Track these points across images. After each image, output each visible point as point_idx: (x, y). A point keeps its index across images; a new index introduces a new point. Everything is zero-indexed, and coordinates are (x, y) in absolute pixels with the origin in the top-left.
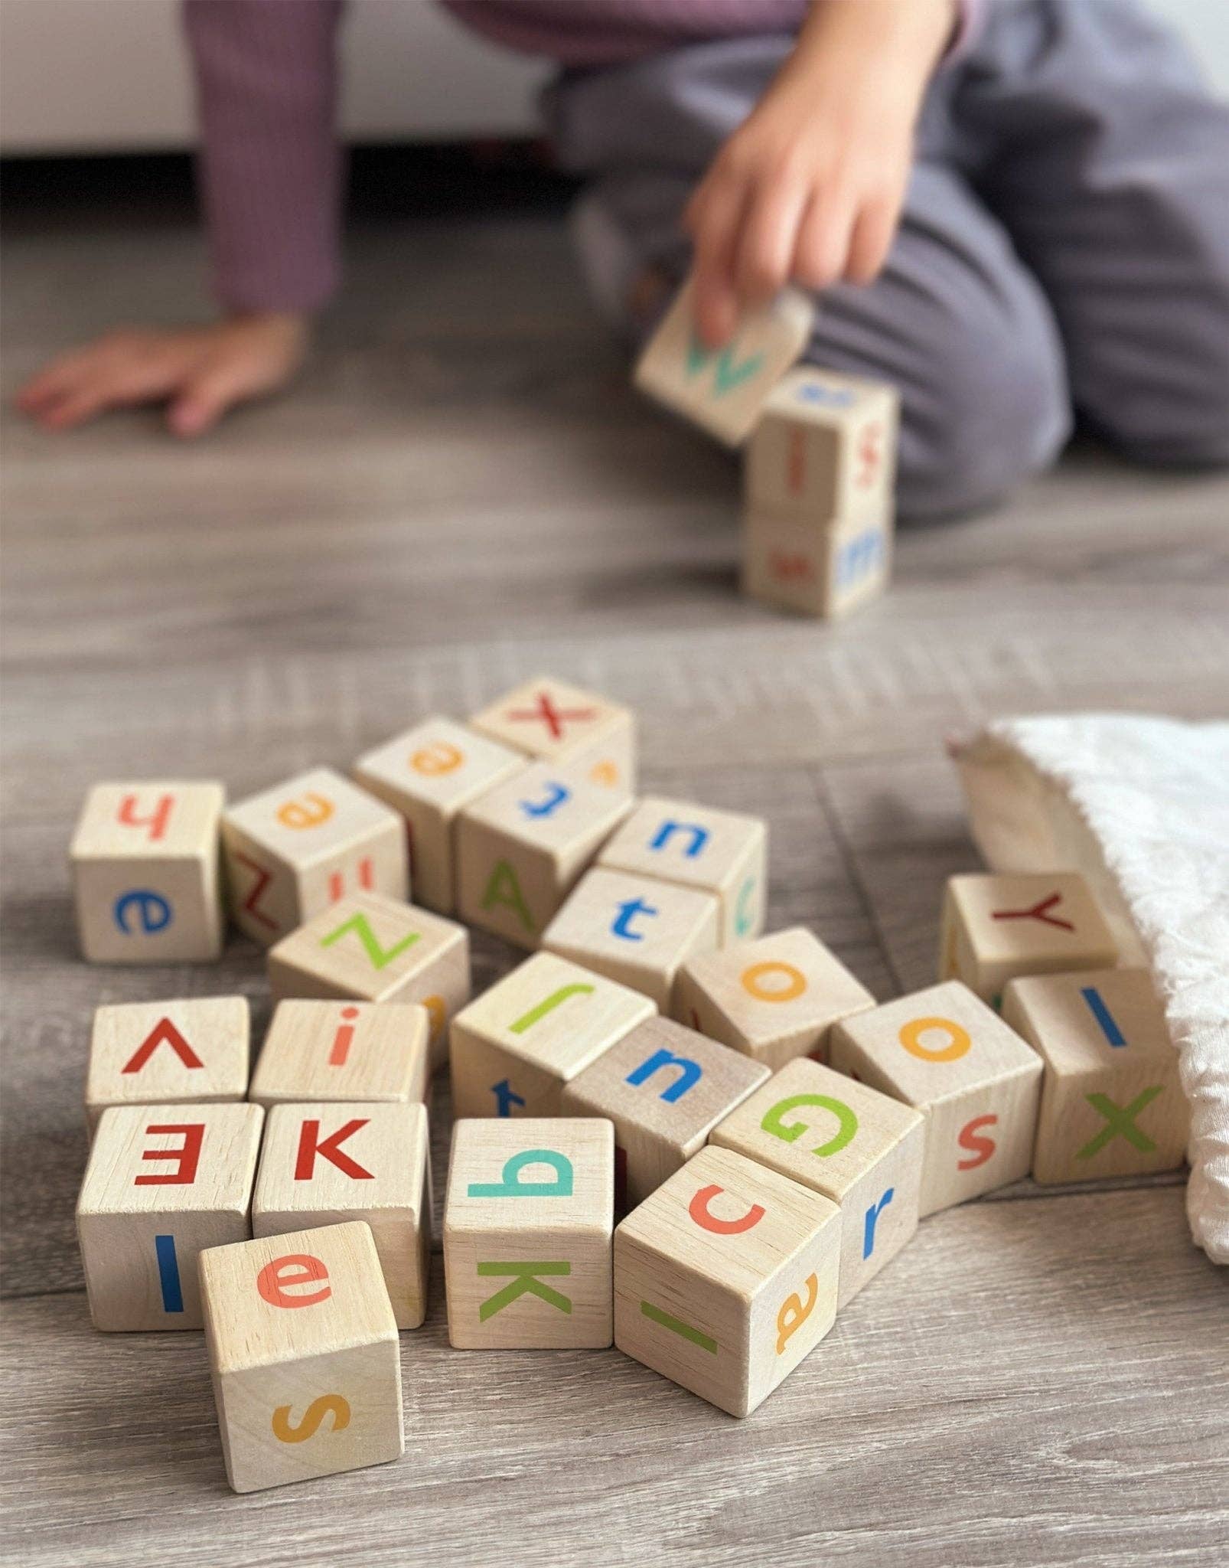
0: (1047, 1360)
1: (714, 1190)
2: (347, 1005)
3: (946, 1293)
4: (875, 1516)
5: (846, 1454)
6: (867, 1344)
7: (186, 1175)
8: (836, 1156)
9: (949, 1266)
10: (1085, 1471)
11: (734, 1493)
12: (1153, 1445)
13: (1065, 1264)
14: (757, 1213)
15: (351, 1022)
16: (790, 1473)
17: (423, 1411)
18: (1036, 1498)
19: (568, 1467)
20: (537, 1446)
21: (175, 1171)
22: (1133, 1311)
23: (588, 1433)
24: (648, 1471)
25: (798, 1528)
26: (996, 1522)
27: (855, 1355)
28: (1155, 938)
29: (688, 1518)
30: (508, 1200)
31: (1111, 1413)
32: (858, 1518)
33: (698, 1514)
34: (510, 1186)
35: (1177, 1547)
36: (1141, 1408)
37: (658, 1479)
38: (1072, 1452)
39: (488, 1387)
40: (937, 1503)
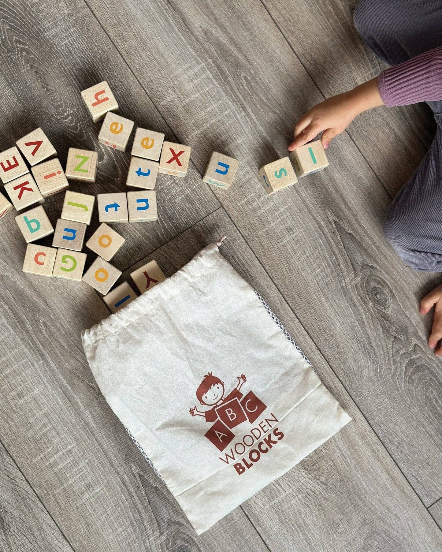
0: (62, 312)
1: (44, 255)
2: (62, 170)
3: (70, 292)
4: (16, 298)
5: (27, 290)
6: (52, 284)
7: (6, 170)
8: (63, 271)
9: (77, 291)
10: (41, 325)
11: (11, 276)
12: (51, 334)
13: (86, 308)
14: (43, 264)
15: (57, 174)
16: (19, 283)
17: (4, 223)
18: (32, 320)
19: (4, 250)
20: (5, 243)
21: (6, 167)
22: (80, 322)
23: (12, 250)
24: (9, 262)
25: (8, 288)
26: (24, 316)
27: (48, 283)
28: (128, 307)
29: (3, 272)
30: (25, 223)
31: (55, 325)
32: (15, 296)
33: (4, 273)
34: (28, 223)
35: (32, 343)
36: (58, 330)
37: (8, 264)
38: (44, 323)
39: (14, 230)
40: (24, 306)
